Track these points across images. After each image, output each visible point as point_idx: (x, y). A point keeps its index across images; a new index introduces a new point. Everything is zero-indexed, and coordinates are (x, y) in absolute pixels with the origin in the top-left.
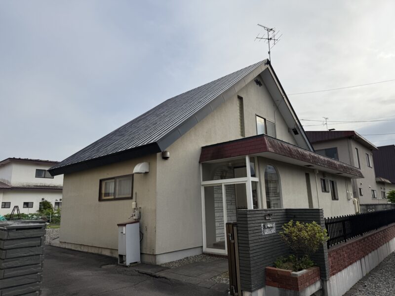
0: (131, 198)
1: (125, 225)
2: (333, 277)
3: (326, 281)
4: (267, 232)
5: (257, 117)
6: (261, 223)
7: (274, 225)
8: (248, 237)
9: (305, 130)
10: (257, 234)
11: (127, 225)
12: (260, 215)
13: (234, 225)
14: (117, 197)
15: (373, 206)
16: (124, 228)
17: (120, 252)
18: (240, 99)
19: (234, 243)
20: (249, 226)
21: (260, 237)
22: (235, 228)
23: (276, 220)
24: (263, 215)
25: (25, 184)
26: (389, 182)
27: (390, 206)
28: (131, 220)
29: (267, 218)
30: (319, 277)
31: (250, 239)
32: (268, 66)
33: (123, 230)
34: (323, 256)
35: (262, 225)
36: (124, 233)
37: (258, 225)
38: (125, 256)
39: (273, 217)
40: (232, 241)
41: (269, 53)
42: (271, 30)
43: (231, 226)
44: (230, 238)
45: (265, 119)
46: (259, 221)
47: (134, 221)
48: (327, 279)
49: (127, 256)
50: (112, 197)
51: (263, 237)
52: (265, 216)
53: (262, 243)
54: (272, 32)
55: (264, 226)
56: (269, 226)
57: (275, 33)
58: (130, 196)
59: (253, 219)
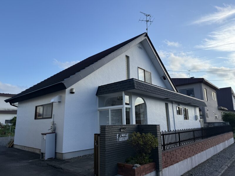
0: (51, 118)
1: (45, 134)
2: (165, 169)
3: (159, 171)
4: (121, 139)
5: (139, 68)
6: (117, 134)
7: (127, 135)
8: (105, 143)
9: (171, 78)
10: (113, 141)
11: (47, 135)
12: (116, 129)
13: (98, 135)
14: (44, 117)
15: (213, 124)
16: (45, 136)
17: (42, 151)
18: (127, 57)
19: (98, 147)
20: (106, 136)
21: (115, 143)
22: (99, 137)
23: (129, 132)
24: (119, 128)
25: (6, 109)
26: (227, 109)
27: (222, 124)
28: (50, 131)
29: (122, 131)
30: (155, 169)
31: (106, 144)
32: (146, 37)
33: (44, 137)
34: (158, 155)
35: (118, 135)
36: (45, 139)
37: (114, 135)
38: (45, 153)
39: (126, 130)
40: (97, 146)
41: (147, 29)
42: (149, 15)
43: (97, 135)
44: (96, 143)
45: (144, 70)
46: (115, 133)
47: (52, 132)
48: (160, 170)
49: (46, 154)
50: (41, 117)
51: (118, 143)
52: (120, 129)
53: (117, 147)
54: (149, 17)
55: (119, 136)
56: (123, 135)
57: (151, 17)
58: (51, 117)
59: (110, 131)
